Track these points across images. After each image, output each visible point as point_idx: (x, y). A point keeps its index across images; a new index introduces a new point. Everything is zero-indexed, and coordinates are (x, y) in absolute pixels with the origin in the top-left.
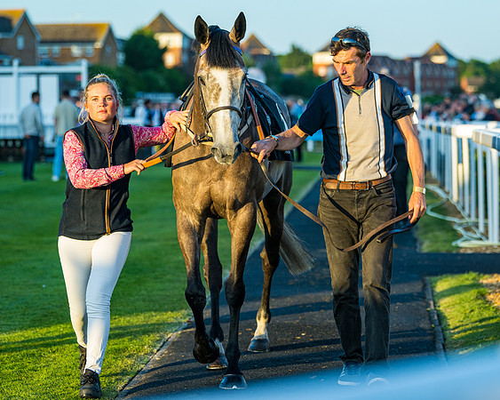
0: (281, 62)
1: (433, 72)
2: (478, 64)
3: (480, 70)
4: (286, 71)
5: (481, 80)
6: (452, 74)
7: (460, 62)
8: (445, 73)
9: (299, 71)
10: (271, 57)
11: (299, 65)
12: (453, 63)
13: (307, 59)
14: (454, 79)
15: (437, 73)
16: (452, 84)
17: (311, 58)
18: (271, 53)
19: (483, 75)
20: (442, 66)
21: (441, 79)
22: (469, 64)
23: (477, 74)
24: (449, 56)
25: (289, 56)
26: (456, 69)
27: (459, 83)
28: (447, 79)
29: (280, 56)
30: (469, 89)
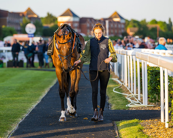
0: (42, 21)
1: (114, 25)
2: (135, 22)
3: (136, 24)
4: (45, 25)
5: (136, 29)
6: (123, 26)
7: (127, 20)
8: (119, 26)
9: (51, 25)
10: (38, 18)
11: (51, 22)
12: (123, 21)
13: (55, 19)
14: (124, 29)
15: (116, 26)
16: (123, 31)
17: (57, 19)
18: (38, 16)
19: (137, 27)
20: (118, 22)
21: (117, 29)
22: (130, 21)
23: (134, 26)
24: (121, 18)
25: (47, 18)
26: (124, 24)
27: (126, 31)
28: (121, 29)
29: (42, 18)
30: (131, 34)
